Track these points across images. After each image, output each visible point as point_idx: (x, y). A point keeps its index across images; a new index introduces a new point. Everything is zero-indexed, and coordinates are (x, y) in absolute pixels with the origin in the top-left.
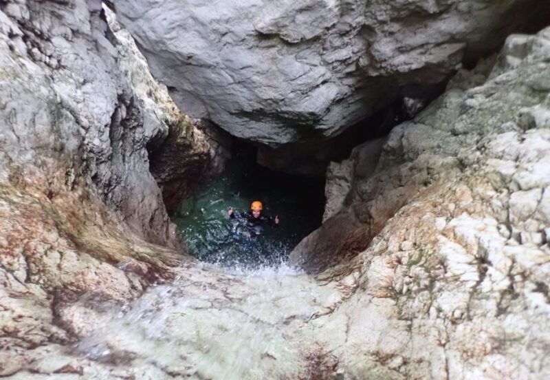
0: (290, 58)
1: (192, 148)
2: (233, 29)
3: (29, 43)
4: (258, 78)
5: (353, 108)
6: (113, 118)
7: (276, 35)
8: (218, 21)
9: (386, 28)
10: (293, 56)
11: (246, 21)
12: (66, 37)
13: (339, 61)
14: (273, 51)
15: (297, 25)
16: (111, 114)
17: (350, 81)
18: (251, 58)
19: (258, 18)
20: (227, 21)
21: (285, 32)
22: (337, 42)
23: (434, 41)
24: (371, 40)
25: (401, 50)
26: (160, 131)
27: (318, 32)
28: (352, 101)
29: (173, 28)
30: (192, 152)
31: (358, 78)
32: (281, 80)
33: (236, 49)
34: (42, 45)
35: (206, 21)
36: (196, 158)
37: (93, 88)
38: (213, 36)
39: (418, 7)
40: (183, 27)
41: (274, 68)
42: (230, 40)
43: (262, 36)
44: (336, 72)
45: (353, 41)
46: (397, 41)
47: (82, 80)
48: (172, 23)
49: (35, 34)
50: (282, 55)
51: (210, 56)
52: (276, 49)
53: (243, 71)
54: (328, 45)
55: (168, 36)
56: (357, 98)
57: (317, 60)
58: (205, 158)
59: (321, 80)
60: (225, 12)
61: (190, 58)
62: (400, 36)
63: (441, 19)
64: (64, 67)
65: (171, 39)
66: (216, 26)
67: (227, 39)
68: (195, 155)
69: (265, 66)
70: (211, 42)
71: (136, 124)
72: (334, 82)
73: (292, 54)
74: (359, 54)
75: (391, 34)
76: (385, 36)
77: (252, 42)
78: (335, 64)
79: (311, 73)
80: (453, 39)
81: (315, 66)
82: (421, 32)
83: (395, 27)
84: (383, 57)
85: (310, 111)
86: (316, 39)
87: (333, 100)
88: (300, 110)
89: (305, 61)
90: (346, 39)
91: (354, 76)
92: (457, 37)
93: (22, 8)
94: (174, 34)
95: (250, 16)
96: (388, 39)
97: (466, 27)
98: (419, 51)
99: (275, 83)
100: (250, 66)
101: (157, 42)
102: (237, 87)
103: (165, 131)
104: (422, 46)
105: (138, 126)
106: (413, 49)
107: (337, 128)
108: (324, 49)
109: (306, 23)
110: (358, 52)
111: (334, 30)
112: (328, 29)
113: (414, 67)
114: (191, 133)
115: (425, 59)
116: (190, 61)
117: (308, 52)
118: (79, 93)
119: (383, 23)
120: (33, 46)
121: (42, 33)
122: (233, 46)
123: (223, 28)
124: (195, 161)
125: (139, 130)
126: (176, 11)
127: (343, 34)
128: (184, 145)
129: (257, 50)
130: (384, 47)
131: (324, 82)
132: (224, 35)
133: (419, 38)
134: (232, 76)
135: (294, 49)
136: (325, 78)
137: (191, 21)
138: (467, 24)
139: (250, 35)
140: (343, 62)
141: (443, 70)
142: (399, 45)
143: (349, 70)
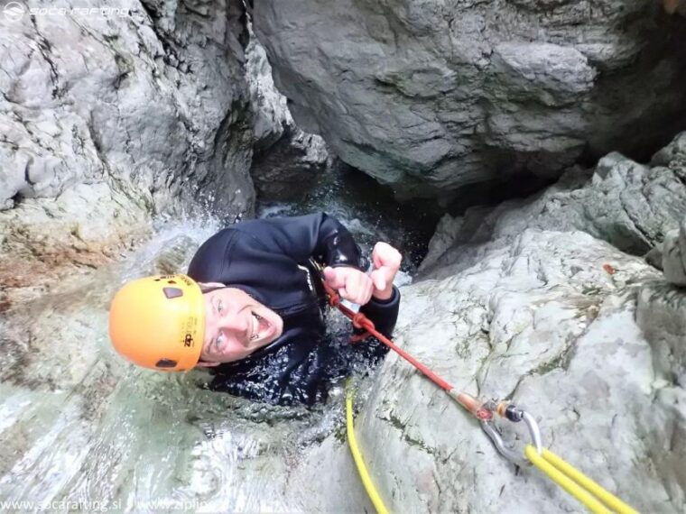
0: (405, 108)
1: (305, 155)
2: (353, 68)
3: (168, 51)
4: (370, 117)
5: (468, 168)
6: (223, 123)
7: (393, 85)
8: (341, 59)
9: (505, 106)
10: (408, 106)
11: (367, 65)
12: (200, 45)
13: (454, 122)
14: (389, 97)
15: (414, 82)
16: (221, 120)
17: (466, 142)
18: (367, 98)
19: (378, 67)
20: (349, 61)
21: (402, 85)
22: (454, 105)
23: (552, 130)
24: (490, 112)
25: (520, 129)
26: (272, 133)
27: (434, 93)
28: (469, 161)
29: (299, 53)
30: (304, 158)
31: (476, 142)
32: (393, 125)
33: (354, 85)
34: (178, 53)
35: (330, 55)
36: (308, 166)
37: (212, 94)
38: (334, 70)
39: (535, 97)
40: (308, 53)
41: (388, 112)
42: (349, 77)
43: (378, 82)
44: (451, 131)
45: (471, 108)
46: (516, 120)
47: (204, 86)
48: (300, 49)
49: (175, 42)
50: (398, 102)
51: (328, 85)
52: (392, 96)
53: (357, 107)
54: (443, 105)
55: (294, 58)
56: (474, 160)
57: (431, 116)
58: (318, 168)
59: (433, 135)
60: (349, 52)
61: (310, 81)
62: (519, 116)
63: (562, 113)
64: (192, 72)
65: (295, 61)
66: (339, 62)
67: (348, 75)
68: (307, 162)
69: (379, 108)
70: (332, 74)
71: (246, 126)
72: (448, 140)
73: (406, 104)
74: (477, 121)
75: (509, 112)
76: (503, 112)
77: (370, 84)
78: (450, 124)
79: (424, 127)
80: (571, 134)
81: (429, 121)
82: (541, 119)
83: (513, 108)
84: (498, 131)
85: (418, 161)
86: (432, 98)
87: (446, 156)
88: (408, 157)
89: (420, 114)
90: (463, 105)
91: (472, 139)
92: (577, 134)
93: (170, 22)
94: (299, 57)
95: (372, 62)
96: (507, 116)
97: (585, 127)
98: (537, 135)
99: (385, 125)
100: (364, 105)
101: (283, 61)
102: (350, 119)
103: (278, 132)
104: (540, 132)
105: (248, 128)
106: (531, 132)
107: (449, 182)
108: (440, 108)
109: (422, 83)
110: (476, 118)
111: (451, 94)
112: (444, 93)
113: (529, 149)
114: (308, 139)
115: (540, 144)
116: (309, 84)
117: (424, 106)
118: (198, 98)
119: (500, 100)
120: (171, 53)
121: (181, 42)
122: (352, 83)
123: (344, 66)
124: (306, 169)
125: (248, 132)
126: (305, 39)
127: (459, 100)
128: (298, 149)
129: (374, 92)
130: (502, 123)
131: (436, 138)
132: (345, 71)
133: (537, 124)
134: (347, 109)
135: (409, 101)
136: (438, 134)
137: (316, 51)
138: (587, 124)
139: (368, 78)
140: (459, 124)
141: (560, 160)
142: (518, 124)
143: (465, 132)
